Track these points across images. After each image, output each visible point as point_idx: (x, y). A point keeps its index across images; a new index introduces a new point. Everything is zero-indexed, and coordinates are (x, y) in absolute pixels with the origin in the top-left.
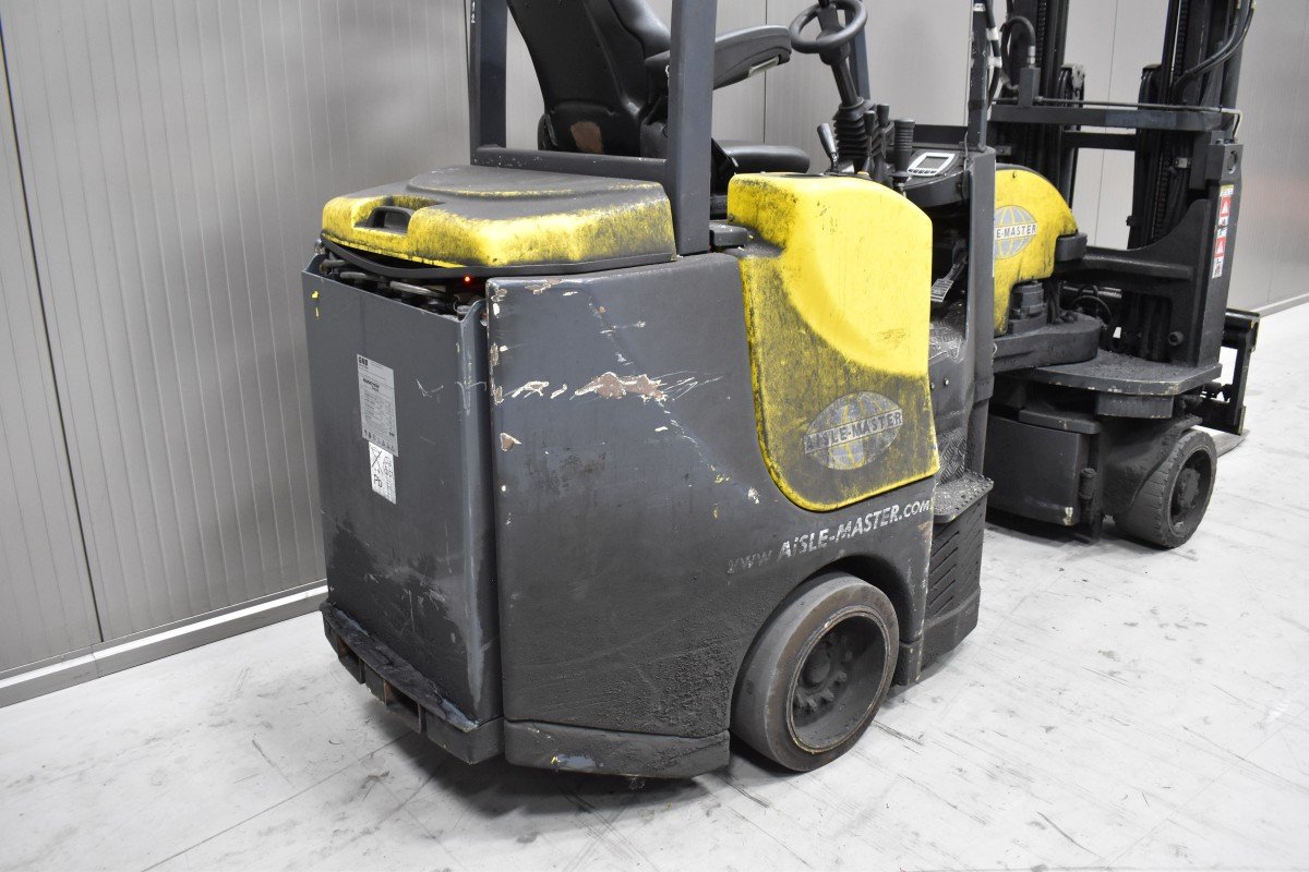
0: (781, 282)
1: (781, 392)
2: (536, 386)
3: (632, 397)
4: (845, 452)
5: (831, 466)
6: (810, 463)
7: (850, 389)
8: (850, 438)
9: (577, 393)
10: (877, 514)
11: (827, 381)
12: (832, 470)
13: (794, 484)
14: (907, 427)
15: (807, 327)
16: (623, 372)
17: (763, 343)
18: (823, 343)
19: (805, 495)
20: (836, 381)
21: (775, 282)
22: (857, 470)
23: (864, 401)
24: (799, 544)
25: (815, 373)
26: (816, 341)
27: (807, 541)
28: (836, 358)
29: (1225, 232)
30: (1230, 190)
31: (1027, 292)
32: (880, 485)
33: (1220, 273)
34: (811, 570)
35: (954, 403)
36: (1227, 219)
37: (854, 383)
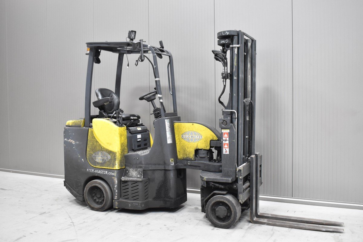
1: (90, 147)
3: (72, 143)
4: (98, 159)
6: (92, 159)
7: (101, 150)
8: (100, 157)
9: (68, 141)
10: (103, 171)
11: (98, 148)
12: (96, 161)
13: (89, 161)
14: (111, 159)
15: (96, 139)
16: (71, 139)
17: (89, 140)
18: (98, 142)
19: (91, 163)
21: (92, 132)
22: (100, 163)
23: (104, 153)
24: (89, 170)
25: (96, 146)
26: (97, 142)
27: (91, 170)
28: (100, 145)
29: (227, 142)
30: (228, 131)
31: (200, 151)
32: (103, 167)
33: (228, 153)
34: (91, 175)
35: (141, 163)
36: (228, 139)
37: (102, 149)
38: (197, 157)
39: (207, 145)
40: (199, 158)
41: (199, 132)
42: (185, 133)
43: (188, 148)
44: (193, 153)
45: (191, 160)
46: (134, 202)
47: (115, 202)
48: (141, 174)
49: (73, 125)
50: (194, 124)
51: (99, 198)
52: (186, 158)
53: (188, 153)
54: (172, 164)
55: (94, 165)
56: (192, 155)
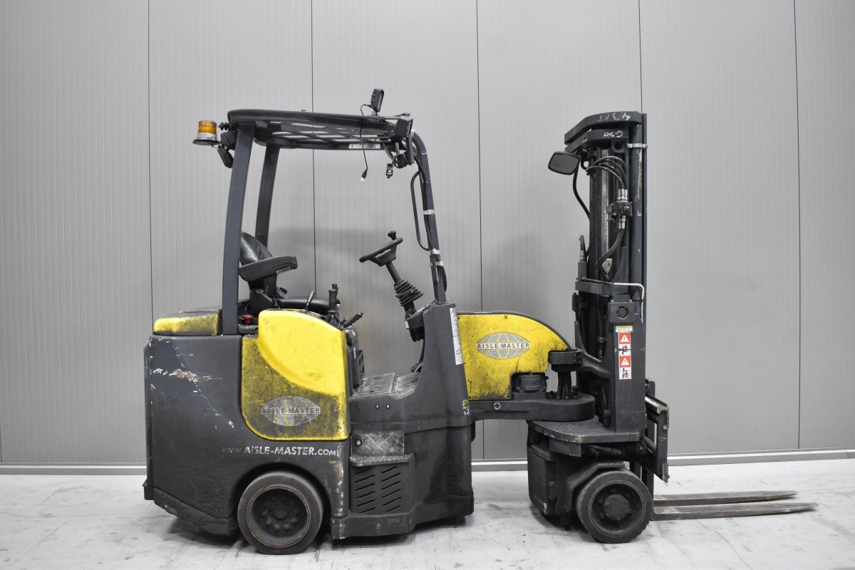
0: (257, 347)
1: (252, 388)
2: (159, 370)
3: (186, 379)
4: (282, 418)
5: (274, 422)
6: (262, 418)
7: (289, 393)
9: (171, 375)
10: (300, 448)
11: (277, 388)
12: (275, 425)
13: (253, 424)
14: (323, 415)
15: (269, 366)
16: (183, 370)
17: (245, 368)
18: (277, 373)
19: (258, 430)
20: (282, 389)
21: (255, 348)
22: (289, 427)
23: (297, 400)
24: (254, 450)
25: (271, 384)
26: (273, 372)
27: (259, 449)
28: (283, 380)
29: (628, 353)
30: (629, 329)
31: (524, 378)
32: (301, 436)
33: (630, 377)
34: (261, 462)
35: (396, 417)
36: (629, 346)
37: (292, 392)
38: (518, 391)
39: (541, 363)
40: (522, 393)
41: (523, 334)
42: (486, 338)
43: (493, 372)
44: (508, 382)
45: (501, 399)
46: (391, 515)
47: (337, 523)
48: (400, 446)
49: (186, 330)
50: (509, 316)
51: (279, 520)
52: (488, 395)
53: (493, 384)
54: (466, 412)
55: (268, 435)
56: (504, 387)
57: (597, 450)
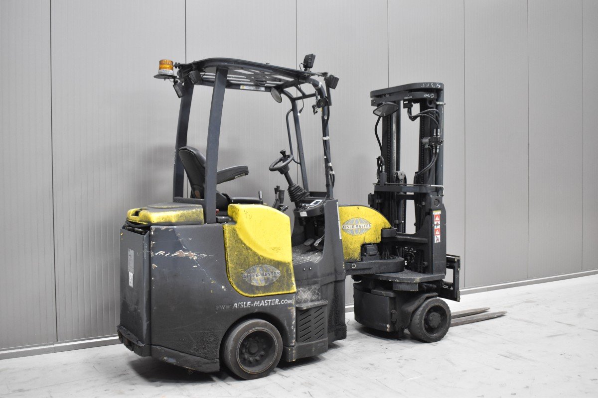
0: (236, 231)
1: (235, 261)
2: (162, 253)
3: (187, 257)
4: (257, 280)
5: (252, 284)
6: (244, 282)
7: (260, 263)
8: (260, 277)
9: (172, 255)
10: (270, 301)
11: (251, 260)
12: (252, 285)
13: (238, 287)
14: (282, 277)
15: (245, 244)
16: (185, 250)
17: (229, 247)
18: (250, 249)
19: (242, 290)
20: (255, 260)
21: (234, 231)
22: (262, 286)
23: (265, 267)
24: (240, 305)
25: (247, 257)
26: (248, 248)
27: (243, 304)
28: (255, 254)
29: (439, 227)
30: (439, 212)
31: (368, 247)
32: (270, 292)
33: (439, 241)
34: (245, 314)
36: (439, 223)
37: (262, 262)
38: (365, 256)
39: (377, 237)
40: (368, 257)
41: (368, 219)
42: (347, 222)
43: (351, 244)
44: (359, 250)
45: (355, 261)
46: (319, 341)
47: (292, 350)
48: (318, 294)
49: (182, 220)
50: (360, 207)
52: (348, 259)
53: (351, 252)
54: (345, 270)
55: (249, 294)
56: (357, 254)
57: (426, 286)
